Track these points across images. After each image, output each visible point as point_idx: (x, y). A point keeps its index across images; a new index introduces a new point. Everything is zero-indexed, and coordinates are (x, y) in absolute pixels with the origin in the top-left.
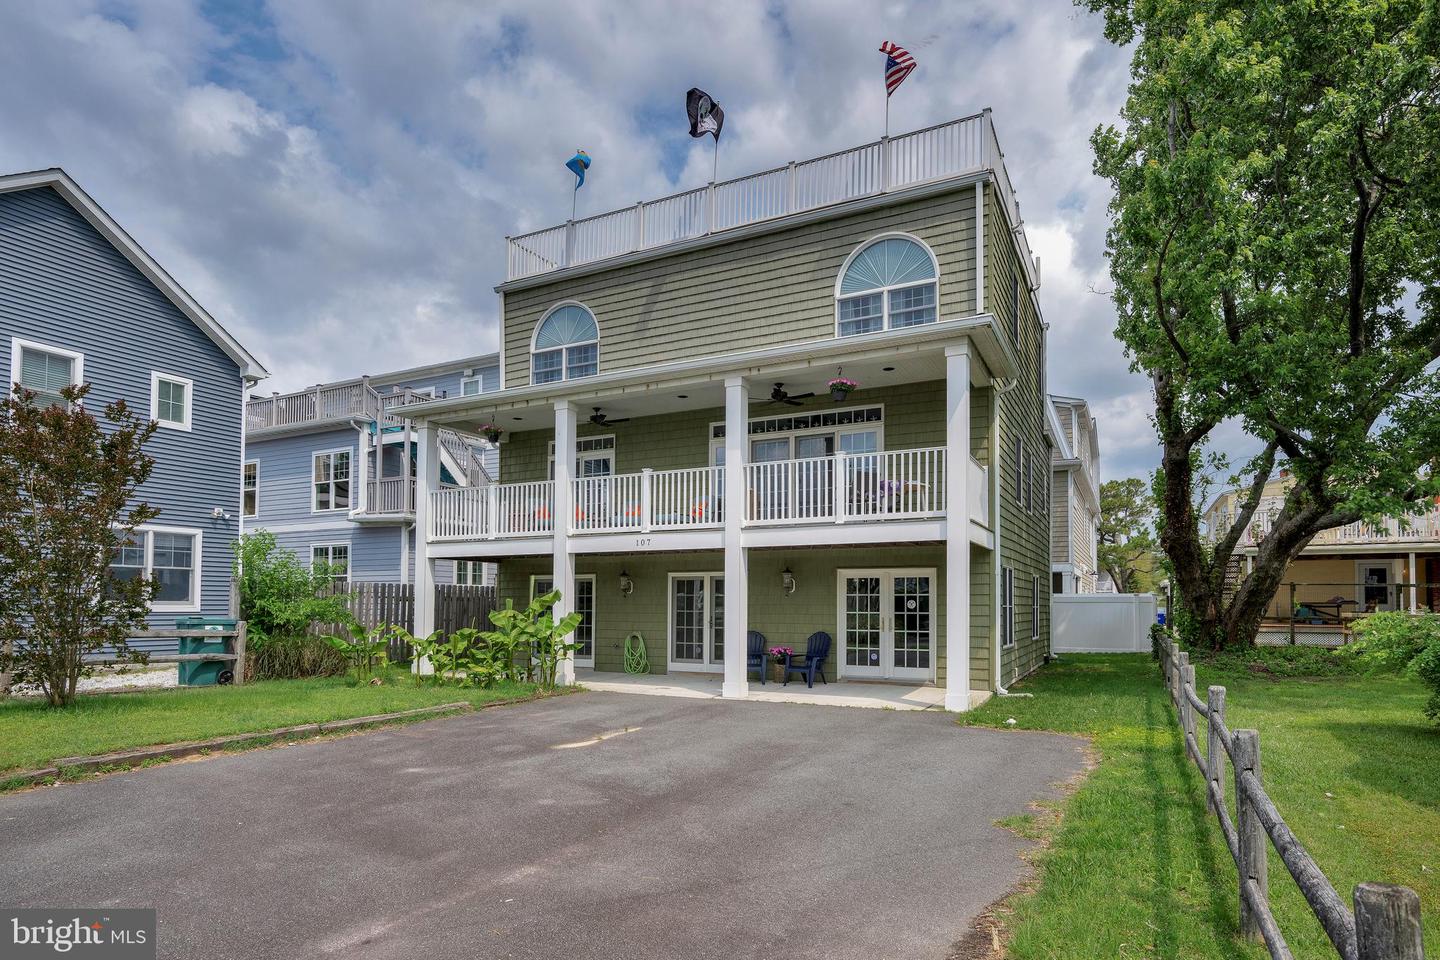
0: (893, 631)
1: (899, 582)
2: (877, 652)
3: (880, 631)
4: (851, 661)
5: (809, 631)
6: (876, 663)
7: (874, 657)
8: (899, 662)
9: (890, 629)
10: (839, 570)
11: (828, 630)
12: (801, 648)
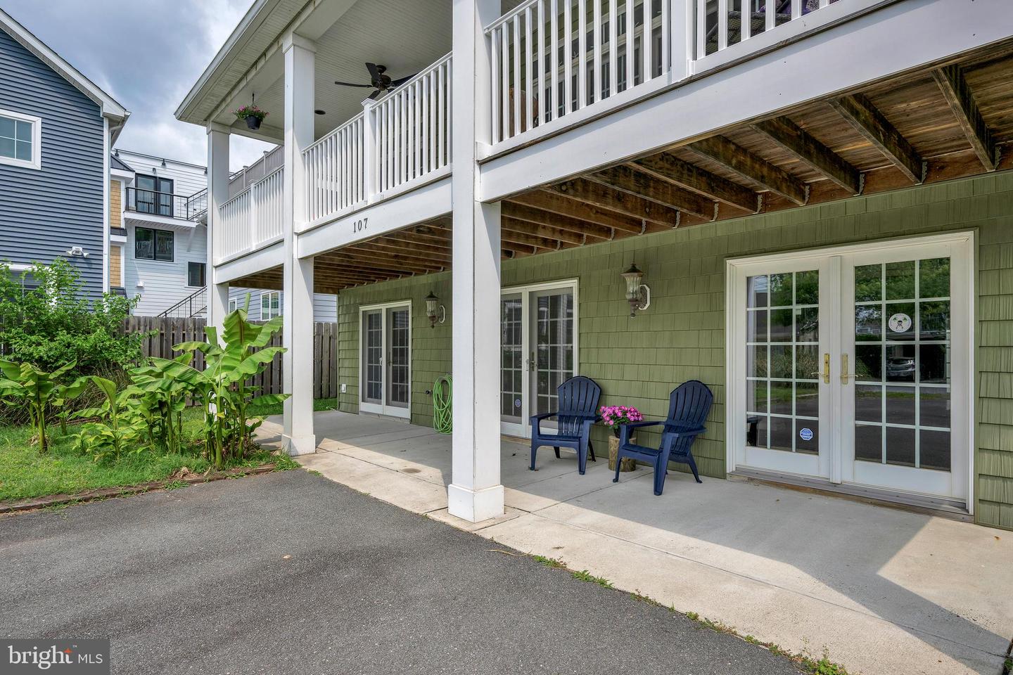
0: (852, 383)
1: (865, 276)
2: (814, 426)
3: (821, 381)
4: (753, 437)
5: (674, 377)
6: (811, 447)
7: (806, 435)
8: (866, 448)
9: (844, 378)
10: (729, 262)
11: (707, 377)
12: (659, 410)
